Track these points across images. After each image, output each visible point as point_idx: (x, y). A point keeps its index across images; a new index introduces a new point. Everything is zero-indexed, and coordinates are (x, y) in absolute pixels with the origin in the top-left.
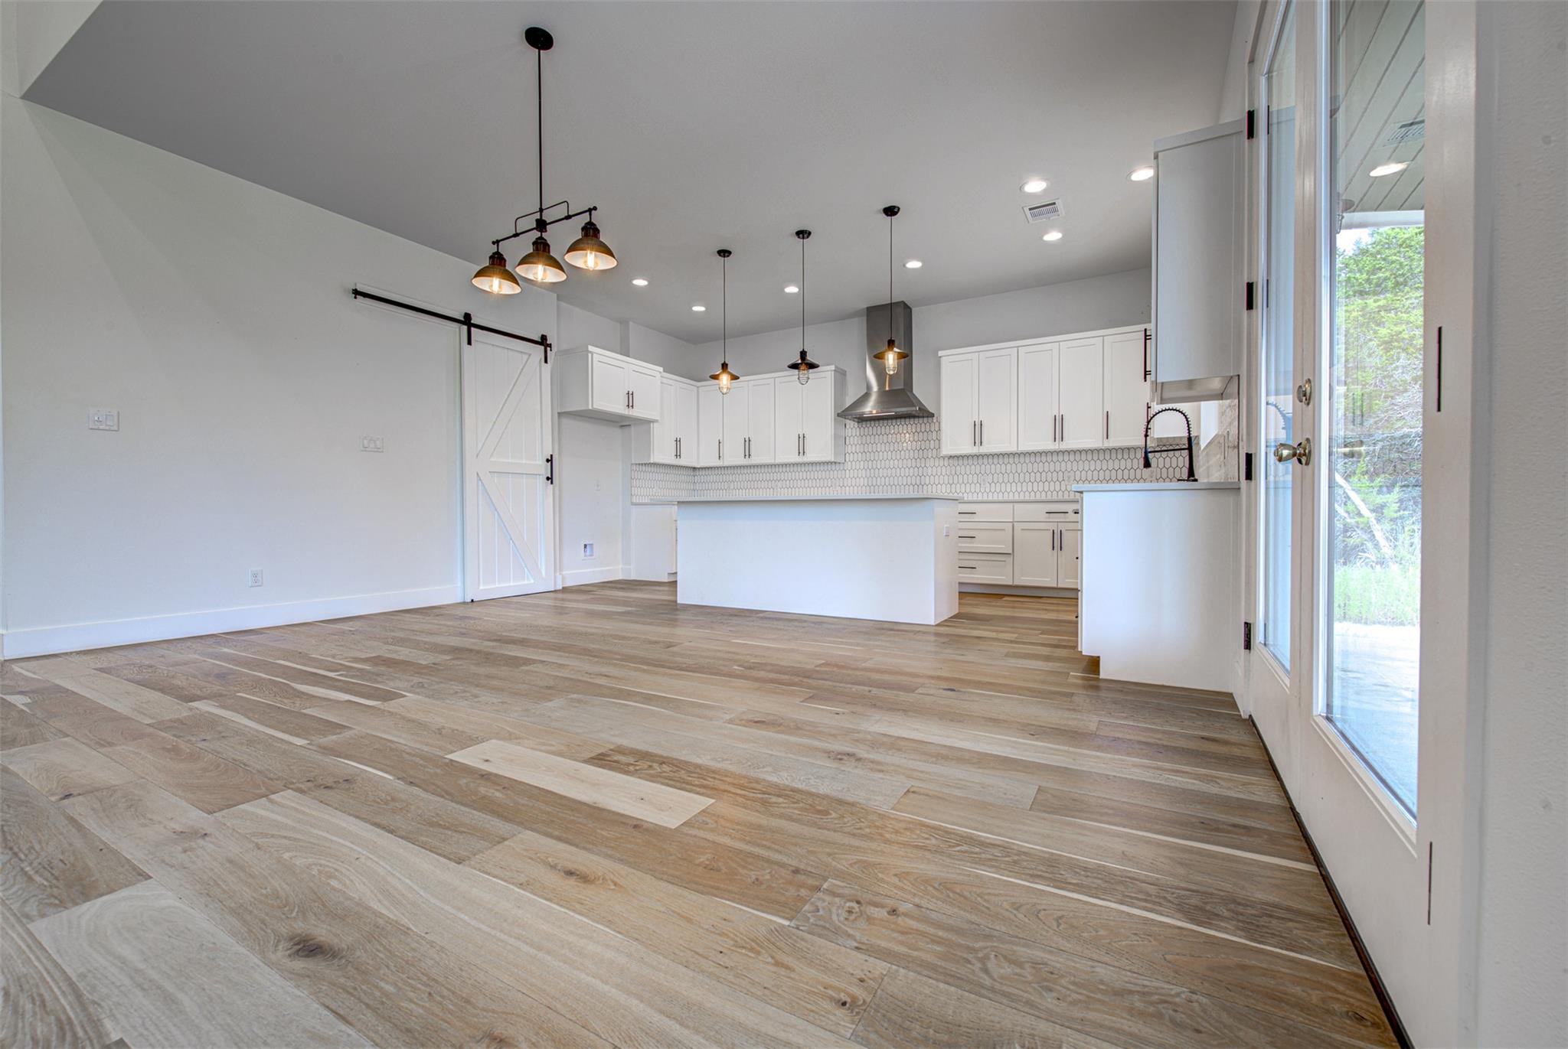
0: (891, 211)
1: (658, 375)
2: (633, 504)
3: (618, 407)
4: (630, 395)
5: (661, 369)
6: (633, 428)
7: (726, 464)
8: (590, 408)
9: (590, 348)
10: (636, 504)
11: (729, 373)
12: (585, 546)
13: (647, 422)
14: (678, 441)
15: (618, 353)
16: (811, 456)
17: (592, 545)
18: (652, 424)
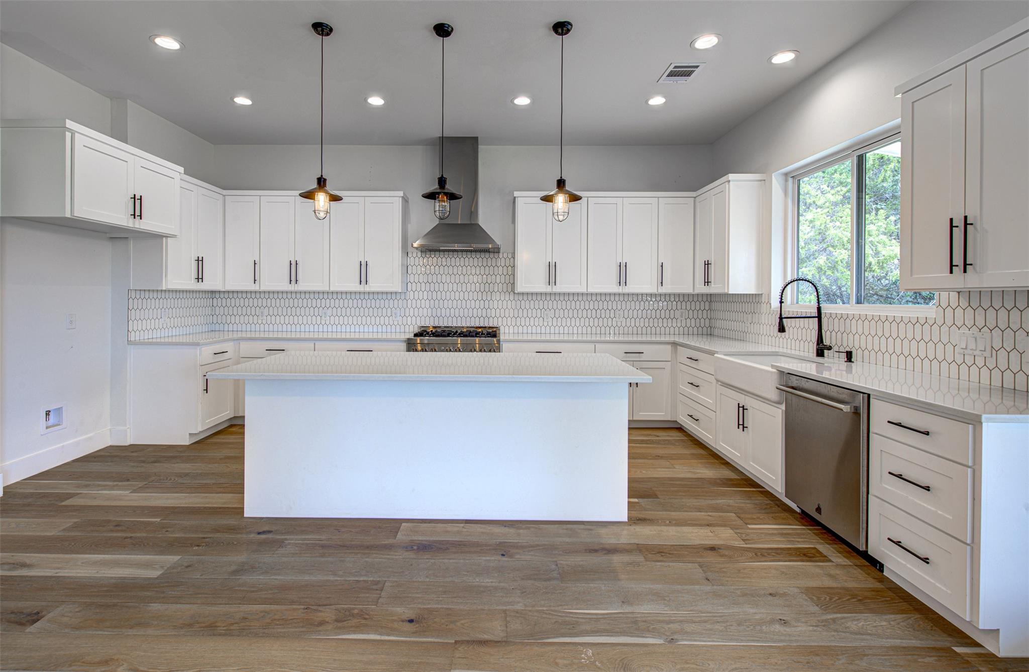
0: (561, 28)
1: (177, 176)
2: (130, 343)
3: (120, 217)
4: (137, 200)
5: (182, 170)
6: (131, 243)
7: (263, 288)
8: (68, 215)
9: (69, 124)
10: (135, 343)
11: (327, 192)
12: (48, 413)
13: (158, 237)
14: (200, 261)
15: (109, 136)
16: (374, 285)
17: (59, 410)
18: (164, 239)
